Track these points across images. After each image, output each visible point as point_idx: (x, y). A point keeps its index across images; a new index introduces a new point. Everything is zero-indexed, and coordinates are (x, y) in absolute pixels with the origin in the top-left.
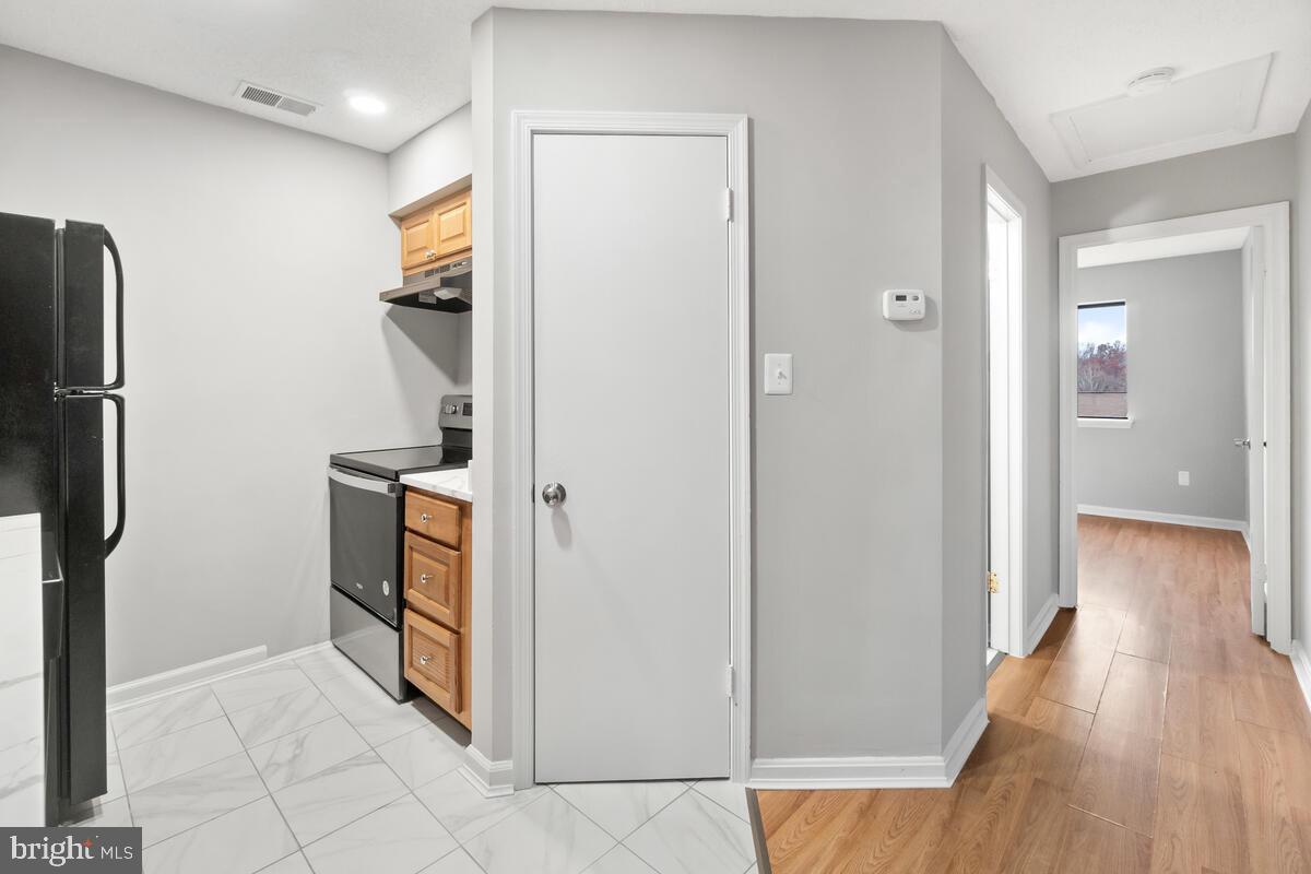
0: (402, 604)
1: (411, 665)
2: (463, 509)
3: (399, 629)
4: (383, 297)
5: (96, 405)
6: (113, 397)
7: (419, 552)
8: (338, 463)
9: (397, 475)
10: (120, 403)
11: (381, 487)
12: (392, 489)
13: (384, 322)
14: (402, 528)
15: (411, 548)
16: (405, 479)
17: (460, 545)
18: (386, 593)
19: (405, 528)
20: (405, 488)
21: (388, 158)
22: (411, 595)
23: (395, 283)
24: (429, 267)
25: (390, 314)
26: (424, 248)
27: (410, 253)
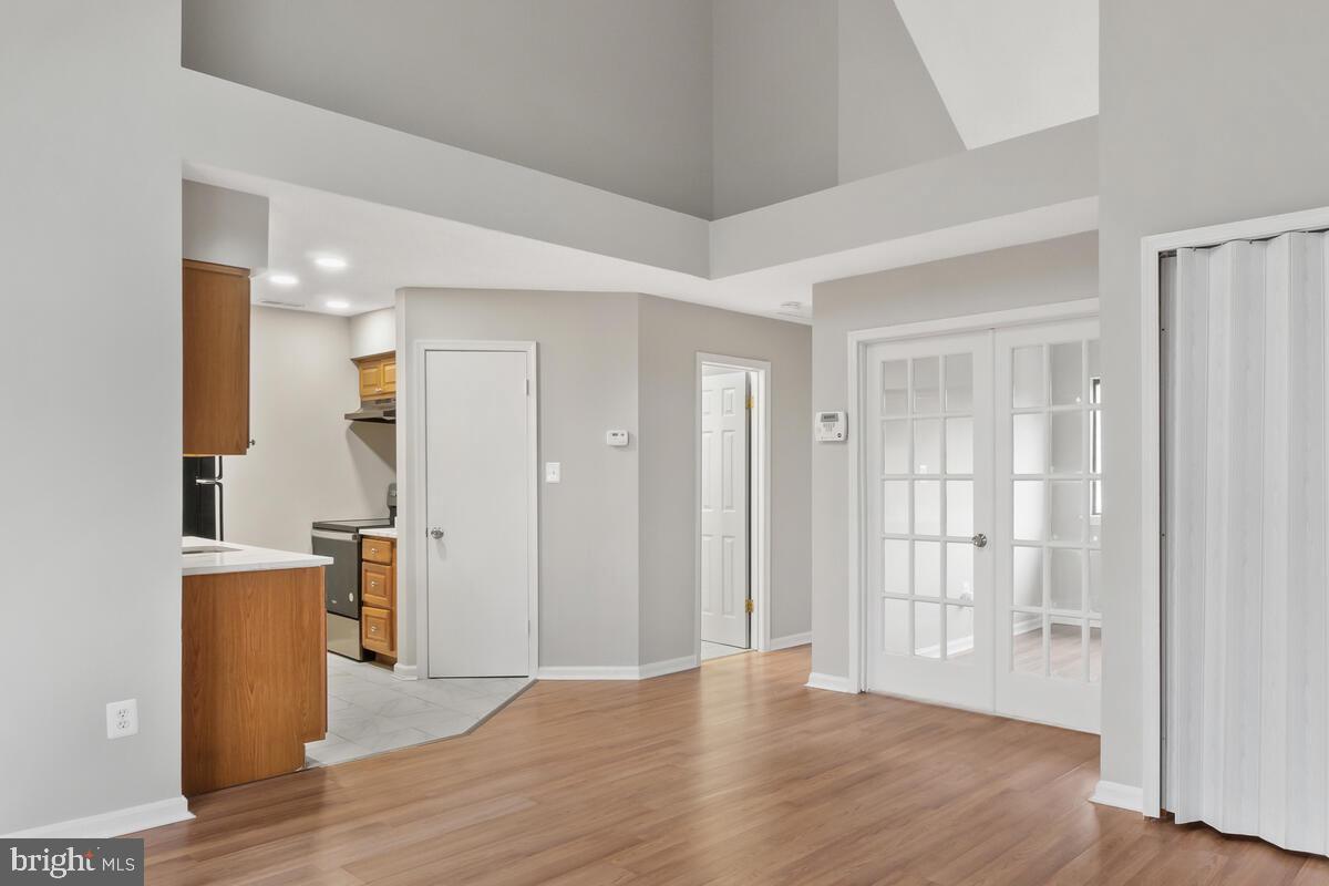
0: (361, 603)
1: (367, 637)
2: (393, 543)
3: (359, 618)
4: (347, 417)
5: (212, 487)
6: (219, 484)
7: (371, 572)
8: (317, 526)
9: (357, 529)
10: (220, 485)
11: (348, 537)
12: (354, 537)
13: (347, 433)
14: (361, 560)
15: (366, 571)
16: (362, 532)
17: (391, 563)
18: (351, 600)
19: (362, 560)
20: (362, 536)
21: (350, 322)
22: (366, 597)
23: (355, 407)
24: (377, 398)
25: (351, 427)
26: (375, 385)
27: (364, 386)
